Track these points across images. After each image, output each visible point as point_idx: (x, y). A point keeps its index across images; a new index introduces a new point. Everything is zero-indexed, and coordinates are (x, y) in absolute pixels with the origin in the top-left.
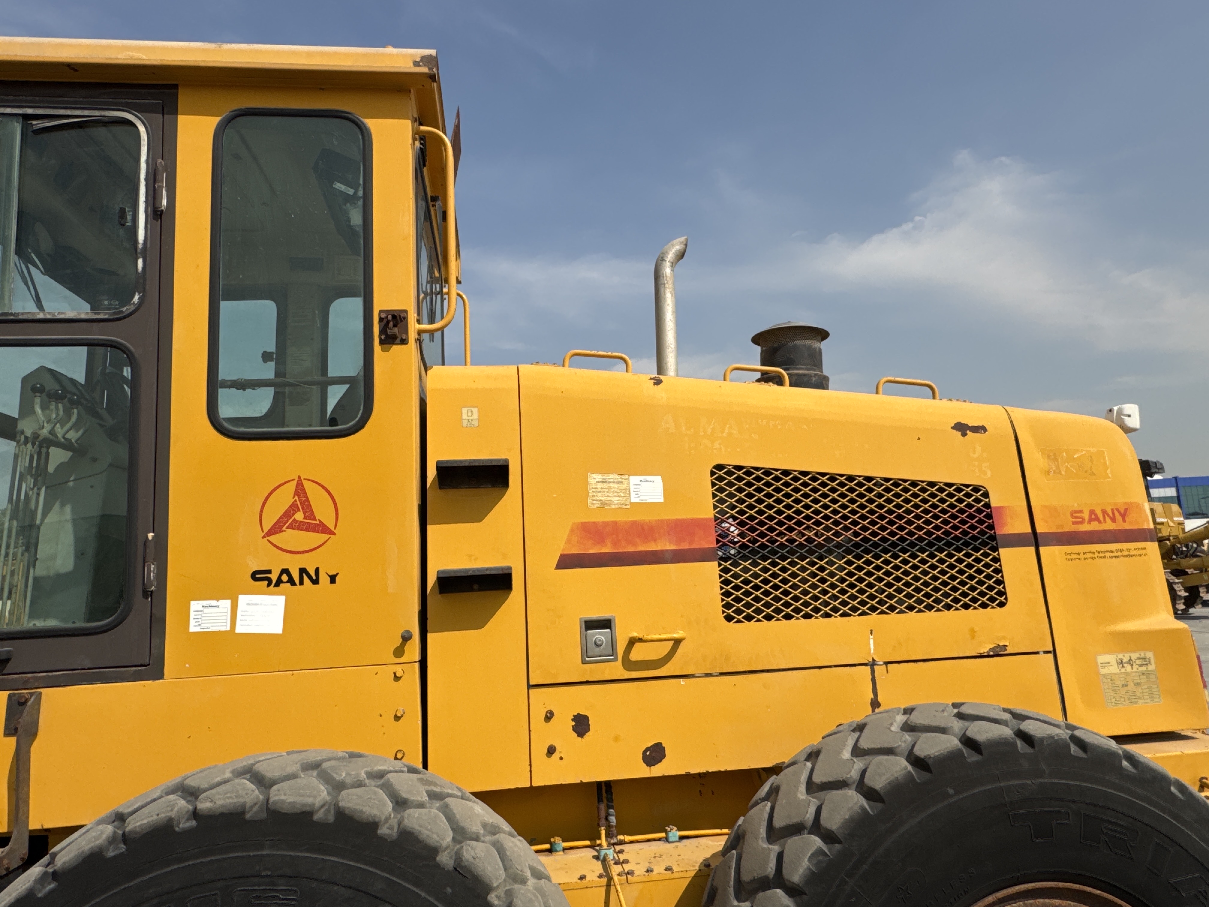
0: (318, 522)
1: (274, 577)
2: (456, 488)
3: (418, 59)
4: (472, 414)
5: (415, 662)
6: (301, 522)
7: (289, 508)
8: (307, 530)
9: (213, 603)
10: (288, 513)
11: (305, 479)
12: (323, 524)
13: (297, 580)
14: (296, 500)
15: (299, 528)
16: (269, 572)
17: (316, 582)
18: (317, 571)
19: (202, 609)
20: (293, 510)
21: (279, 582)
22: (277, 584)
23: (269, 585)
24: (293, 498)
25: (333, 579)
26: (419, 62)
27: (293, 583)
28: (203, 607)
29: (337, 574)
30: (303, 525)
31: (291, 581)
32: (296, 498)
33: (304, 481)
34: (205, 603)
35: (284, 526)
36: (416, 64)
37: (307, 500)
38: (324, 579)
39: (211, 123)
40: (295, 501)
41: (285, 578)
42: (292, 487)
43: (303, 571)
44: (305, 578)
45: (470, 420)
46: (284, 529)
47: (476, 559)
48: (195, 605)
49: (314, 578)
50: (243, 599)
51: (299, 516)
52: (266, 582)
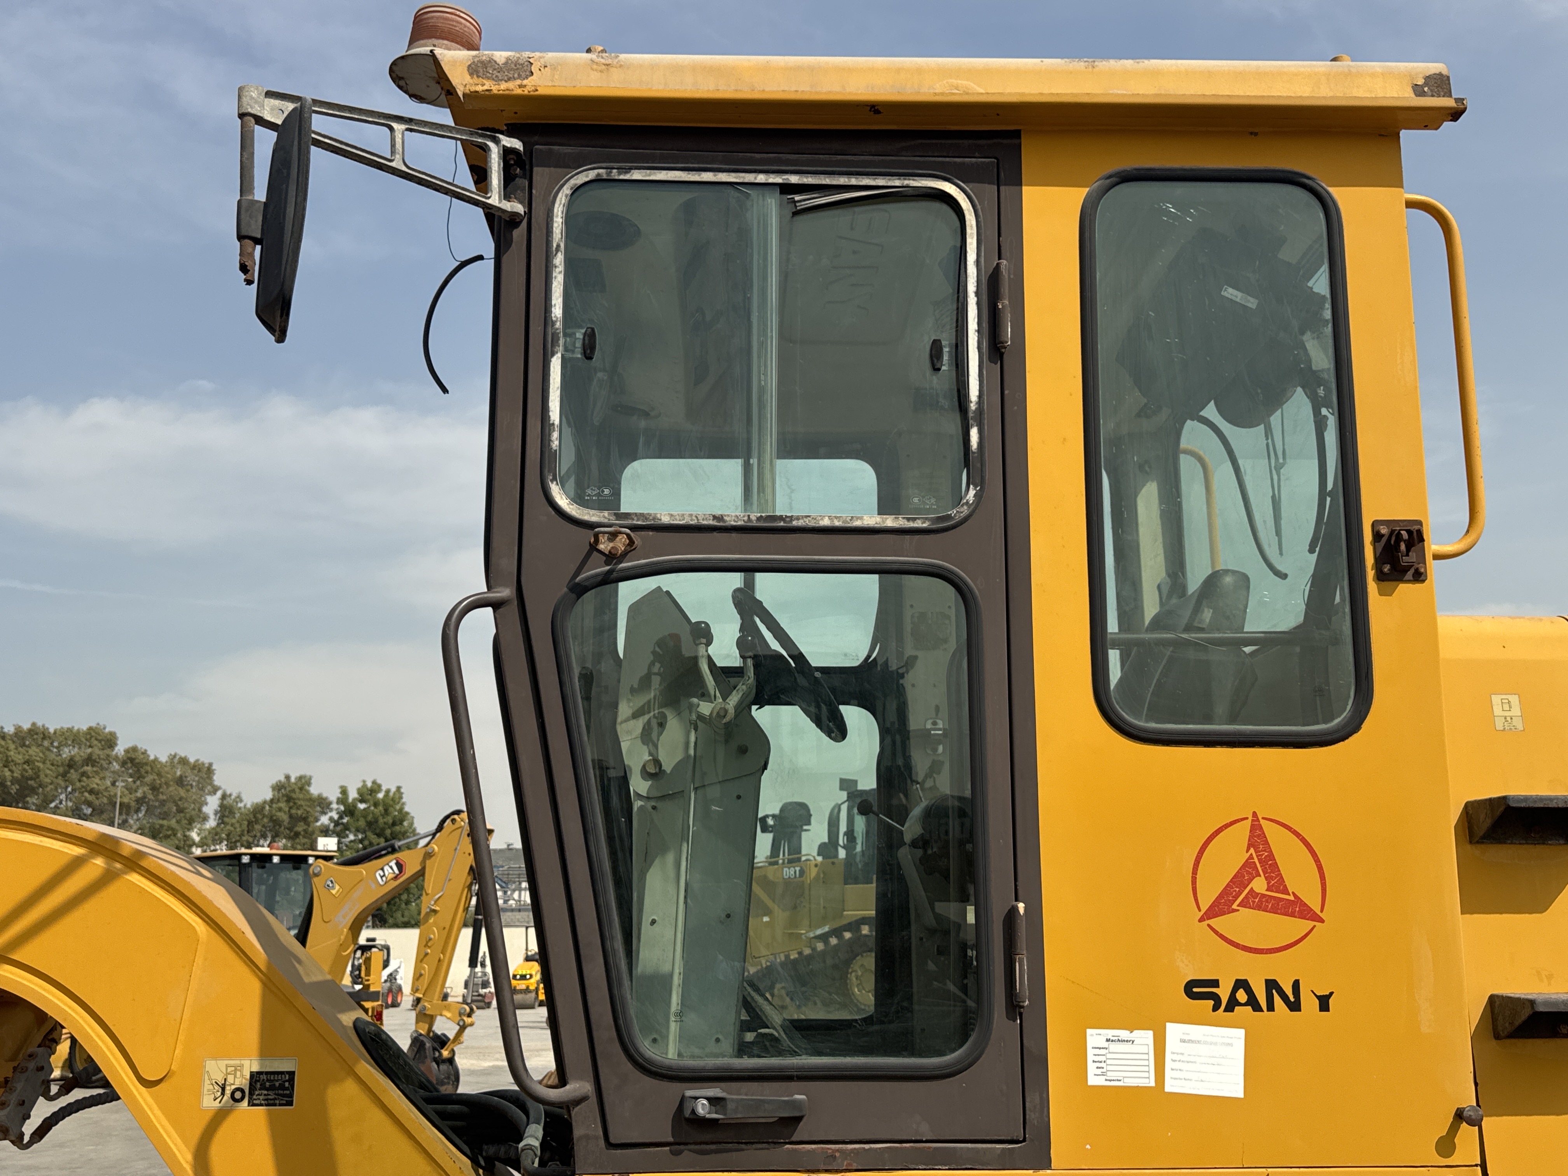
0: (1292, 898)
1: (1224, 993)
2: (1505, 843)
3: (1420, 82)
4: (1510, 707)
5: (1476, 1165)
6: (1263, 896)
7: (1240, 869)
8: (1274, 911)
9: (1124, 1034)
10: (1240, 880)
11: (1263, 818)
12: (1302, 901)
13: (1263, 1002)
14: (1251, 854)
15: (1259, 907)
16: (1215, 983)
17: (1295, 1006)
18: (1296, 985)
19: (1106, 1044)
20: (1248, 873)
21: (1232, 1004)
22: (1230, 1008)
23: (1216, 1008)
24: (1247, 852)
25: (1324, 1003)
26: (1422, 86)
27: (1257, 1008)
28: (1108, 1040)
29: (1331, 993)
30: (1267, 901)
31: (1253, 1003)
32: (1252, 851)
33: (1262, 822)
34: (1110, 1033)
35: (1234, 901)
36: (1418, 91)
37: (1271, 856)
38: (1309, 1003)
39: (1076, 196)
40: (1251, 857)
41: (1242, 996)
42: (1243, 831)
43: (1272, 985)
44: (1277, 999)
45: (1509, 719)
46: (1235, 906)
47: (1550, 977)
48: (1095, 1038)
49: (1292, 999)
50: (1174, 1031)
51: (1259, 885)
52: (1212, 1002)
